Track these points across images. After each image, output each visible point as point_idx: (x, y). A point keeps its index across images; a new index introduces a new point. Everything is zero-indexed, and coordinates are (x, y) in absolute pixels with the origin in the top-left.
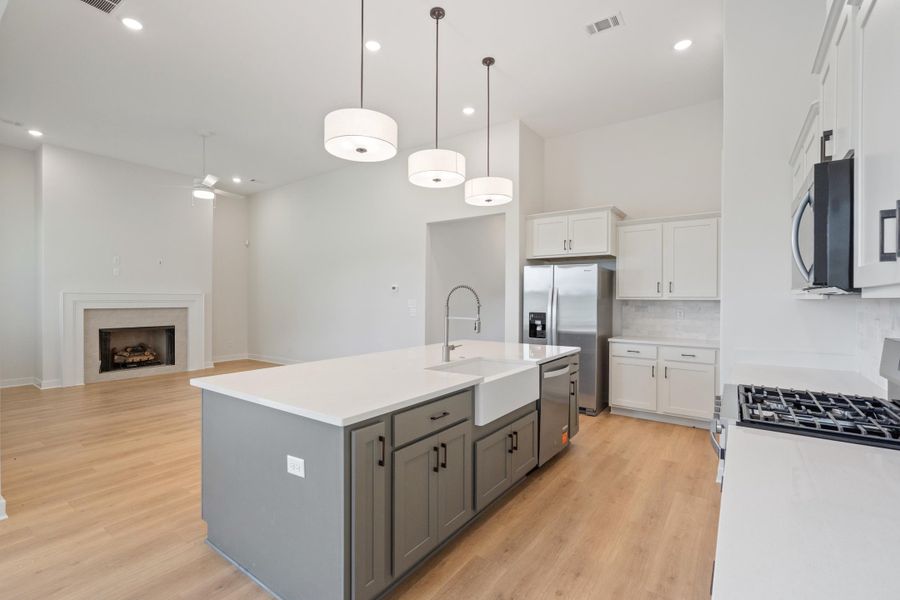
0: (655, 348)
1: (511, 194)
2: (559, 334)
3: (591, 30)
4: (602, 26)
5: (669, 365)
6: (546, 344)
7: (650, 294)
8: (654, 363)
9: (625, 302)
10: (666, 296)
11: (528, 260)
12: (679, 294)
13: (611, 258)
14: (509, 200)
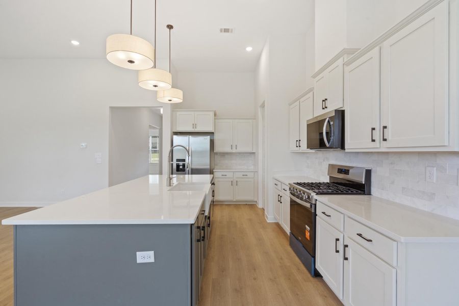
0: (232, 173)
1: (182, 98)
2: (192, 169)
3: (221, 31)
4: (226, 30)
5: (238, 180)
6: (185, 174)
7: (228, 150)
8: (232, 179)
9: (217, 153)
10: (234, 151)
11: (174, 132)
12: (240, 150)
13: (213, 133)
14: (181, 101)
